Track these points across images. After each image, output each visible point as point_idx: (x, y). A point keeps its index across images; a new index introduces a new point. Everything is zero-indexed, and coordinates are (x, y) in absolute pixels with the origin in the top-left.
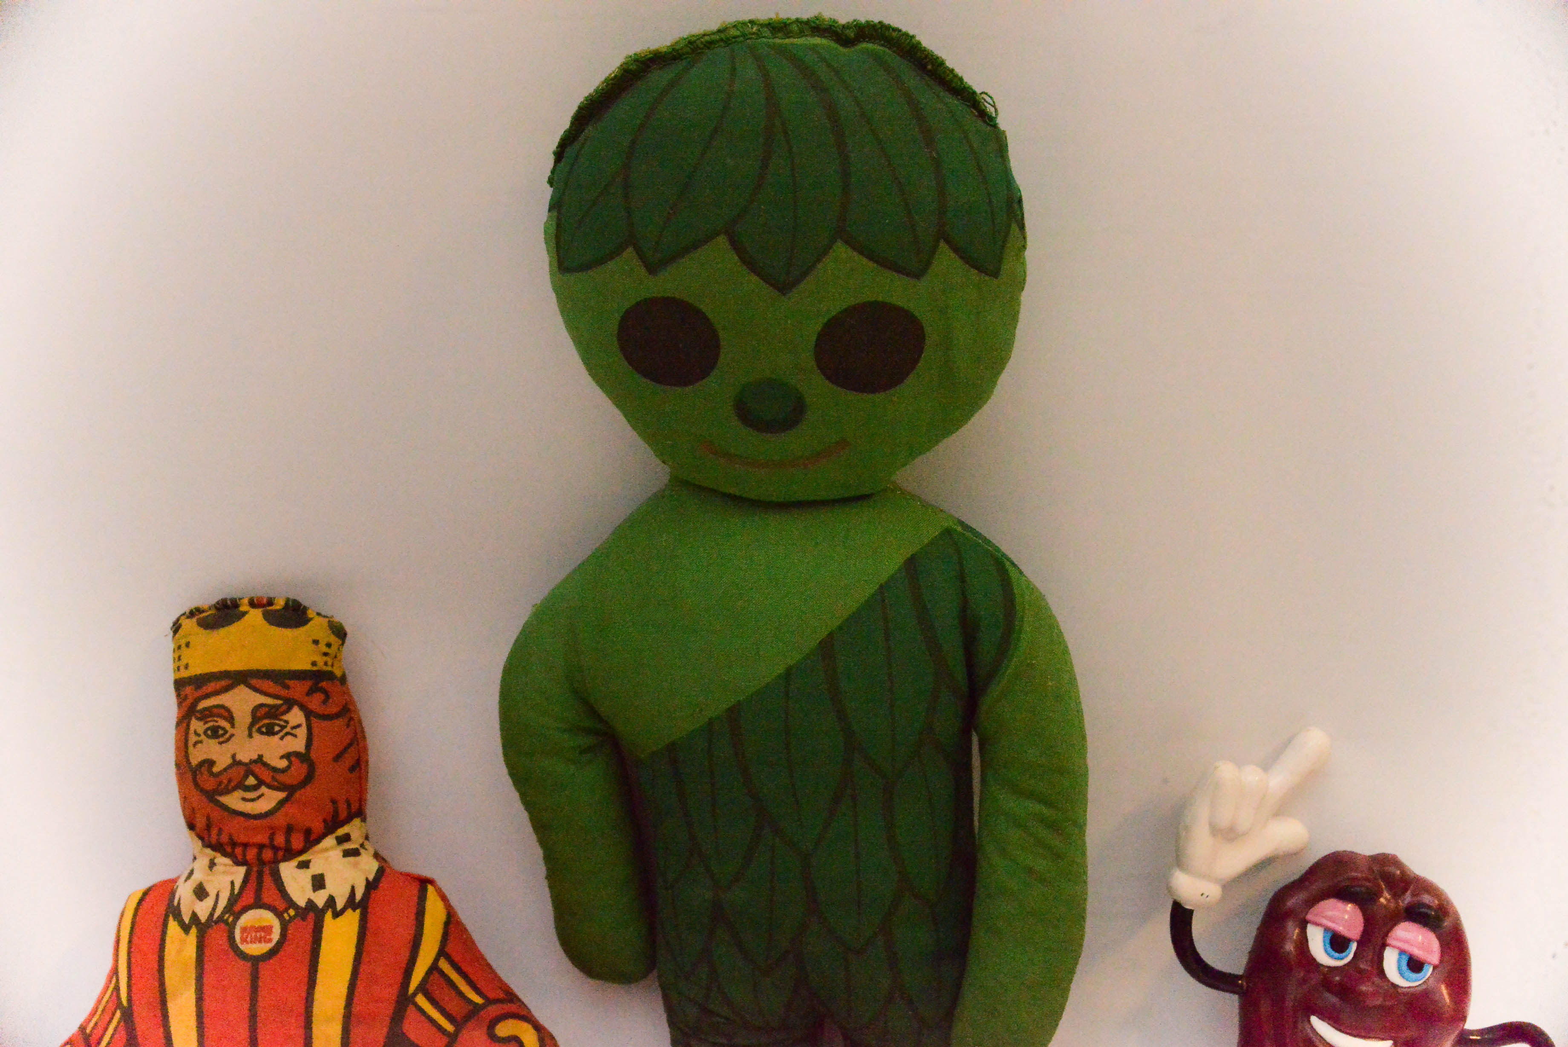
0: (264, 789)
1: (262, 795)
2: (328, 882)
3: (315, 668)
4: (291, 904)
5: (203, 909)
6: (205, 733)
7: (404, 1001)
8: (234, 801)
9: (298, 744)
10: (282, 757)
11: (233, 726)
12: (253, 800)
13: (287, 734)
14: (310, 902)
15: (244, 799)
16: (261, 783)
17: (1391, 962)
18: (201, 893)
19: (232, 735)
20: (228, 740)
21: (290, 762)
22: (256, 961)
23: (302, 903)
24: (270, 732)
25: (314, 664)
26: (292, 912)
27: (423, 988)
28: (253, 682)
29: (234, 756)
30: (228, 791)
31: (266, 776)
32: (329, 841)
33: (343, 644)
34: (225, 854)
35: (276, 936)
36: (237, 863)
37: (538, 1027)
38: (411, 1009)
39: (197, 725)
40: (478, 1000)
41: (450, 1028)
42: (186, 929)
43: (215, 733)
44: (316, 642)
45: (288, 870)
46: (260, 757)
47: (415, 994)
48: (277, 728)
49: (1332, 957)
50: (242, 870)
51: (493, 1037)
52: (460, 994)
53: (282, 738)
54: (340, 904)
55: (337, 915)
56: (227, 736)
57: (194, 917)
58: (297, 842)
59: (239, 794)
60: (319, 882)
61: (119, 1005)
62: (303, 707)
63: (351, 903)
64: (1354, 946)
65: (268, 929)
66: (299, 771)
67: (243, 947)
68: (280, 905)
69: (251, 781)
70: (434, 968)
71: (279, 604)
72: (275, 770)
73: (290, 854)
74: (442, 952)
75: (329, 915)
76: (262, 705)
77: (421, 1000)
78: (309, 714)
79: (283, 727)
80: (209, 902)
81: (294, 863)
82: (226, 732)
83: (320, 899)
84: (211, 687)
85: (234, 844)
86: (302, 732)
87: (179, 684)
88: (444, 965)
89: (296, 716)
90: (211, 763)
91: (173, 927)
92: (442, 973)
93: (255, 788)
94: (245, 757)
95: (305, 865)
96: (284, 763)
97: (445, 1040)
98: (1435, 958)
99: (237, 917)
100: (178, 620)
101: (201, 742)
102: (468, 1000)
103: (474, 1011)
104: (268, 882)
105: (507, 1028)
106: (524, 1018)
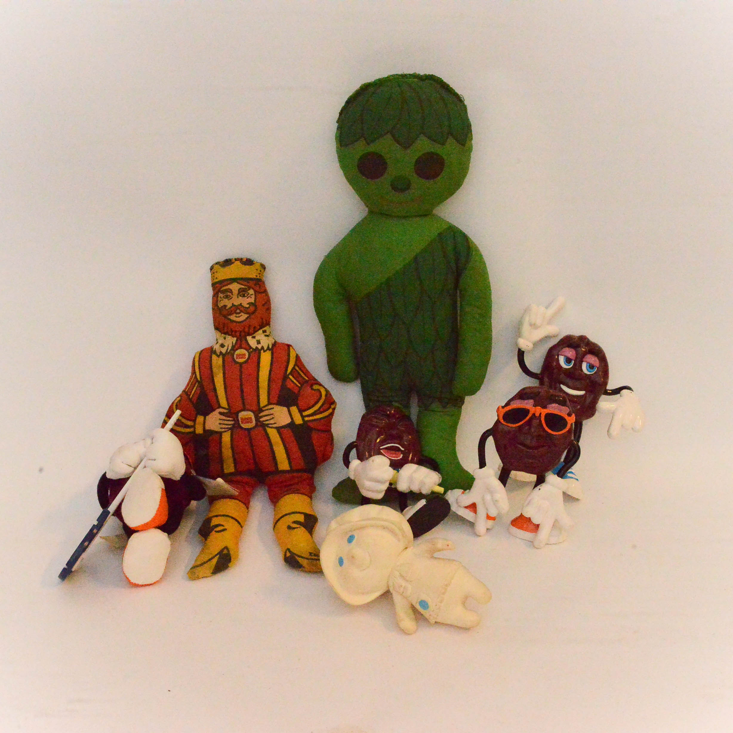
0: (242, 314)
1: (242, 315)
2: (261, 341)
3: (257, 278)
4: (251, 348)
5: (224, 350)
6: (224, 297)
7: (285, 377)
8: (233, 317)
9: (252, 300)
10: (247, 304)
11: (232, 294)
12: (239, 317)
13: (249, 297)
14: (257, 347)
15: (236, 317)
16: (241, 311)
17: (584, 366)
18: (222, 346)
19: (232, 297)
20: (231, 299)
21: (250, 305)
22: (241, 364)
23: (254, 348)
24: (244, 296)
25: (256, 276)
26: (251, 350)
27: (291, 373)
28: (238, 281)
29: (233, 304)
30: (231, 314)
31: (242, 309)
32: (260, 331)
33: (265, 270)
34: (229, 335)
35: (247, 356)
36: (233, 337)
37: (325, 388)
38: (288, 379)
39: (221, 295)
40: (307, 379)
41: (299, 385)
42: (218, 356)
43: (227, 297)
44: (257, 270)
45: (249, 338)
46: (241, 304)
47: (289, 375)
48: (246, 295)
49: (566, 365)
50: (235, 339)
51: (312, 389)
52: (302, 376)
53: (247, 298)
54: (265, 348)
55: (264, 351)
56: (231, 297)
57: (221, 353)
58: (251, 331)
59: (235, 315)
60: (259, 342)
61: (197, 381)
62: (253, 289)
63: (268, 348)
64: (573, 362)
65: (244, 355)
66: (252, 309)
67: (237, 360)
68: (247, 347)
69: (238, 311)
71: (245, 260)
72: (246, 308)
73: (249, 334)
74: (296, 365)
75: (262, 351)
76: (240, 288)
77: (291, 377)
78: (255, 291)
79: (248, 295)
80: (226, 348)
81: (251, 337)
82: (230, 296)
83: (259, 347)
84: (226, 283)
85: (232, 331)
86: (253, 297)
87: (213, 285)
88: (297, 368)
89: (251, 292)
90: (225, 306)
91: (214, 357)
92: (295, 369)
93: (239, 313)
94: (236, 303)
95: (254, 337)
96: (247, 306)
97: (298, 389)
98: (598, 365)
100: (213, 265)
101: (222, 300)
102: (304, 379)
103: (307, 382)
104: (244, 342)
105: (316, 387)
106: (320, 385)
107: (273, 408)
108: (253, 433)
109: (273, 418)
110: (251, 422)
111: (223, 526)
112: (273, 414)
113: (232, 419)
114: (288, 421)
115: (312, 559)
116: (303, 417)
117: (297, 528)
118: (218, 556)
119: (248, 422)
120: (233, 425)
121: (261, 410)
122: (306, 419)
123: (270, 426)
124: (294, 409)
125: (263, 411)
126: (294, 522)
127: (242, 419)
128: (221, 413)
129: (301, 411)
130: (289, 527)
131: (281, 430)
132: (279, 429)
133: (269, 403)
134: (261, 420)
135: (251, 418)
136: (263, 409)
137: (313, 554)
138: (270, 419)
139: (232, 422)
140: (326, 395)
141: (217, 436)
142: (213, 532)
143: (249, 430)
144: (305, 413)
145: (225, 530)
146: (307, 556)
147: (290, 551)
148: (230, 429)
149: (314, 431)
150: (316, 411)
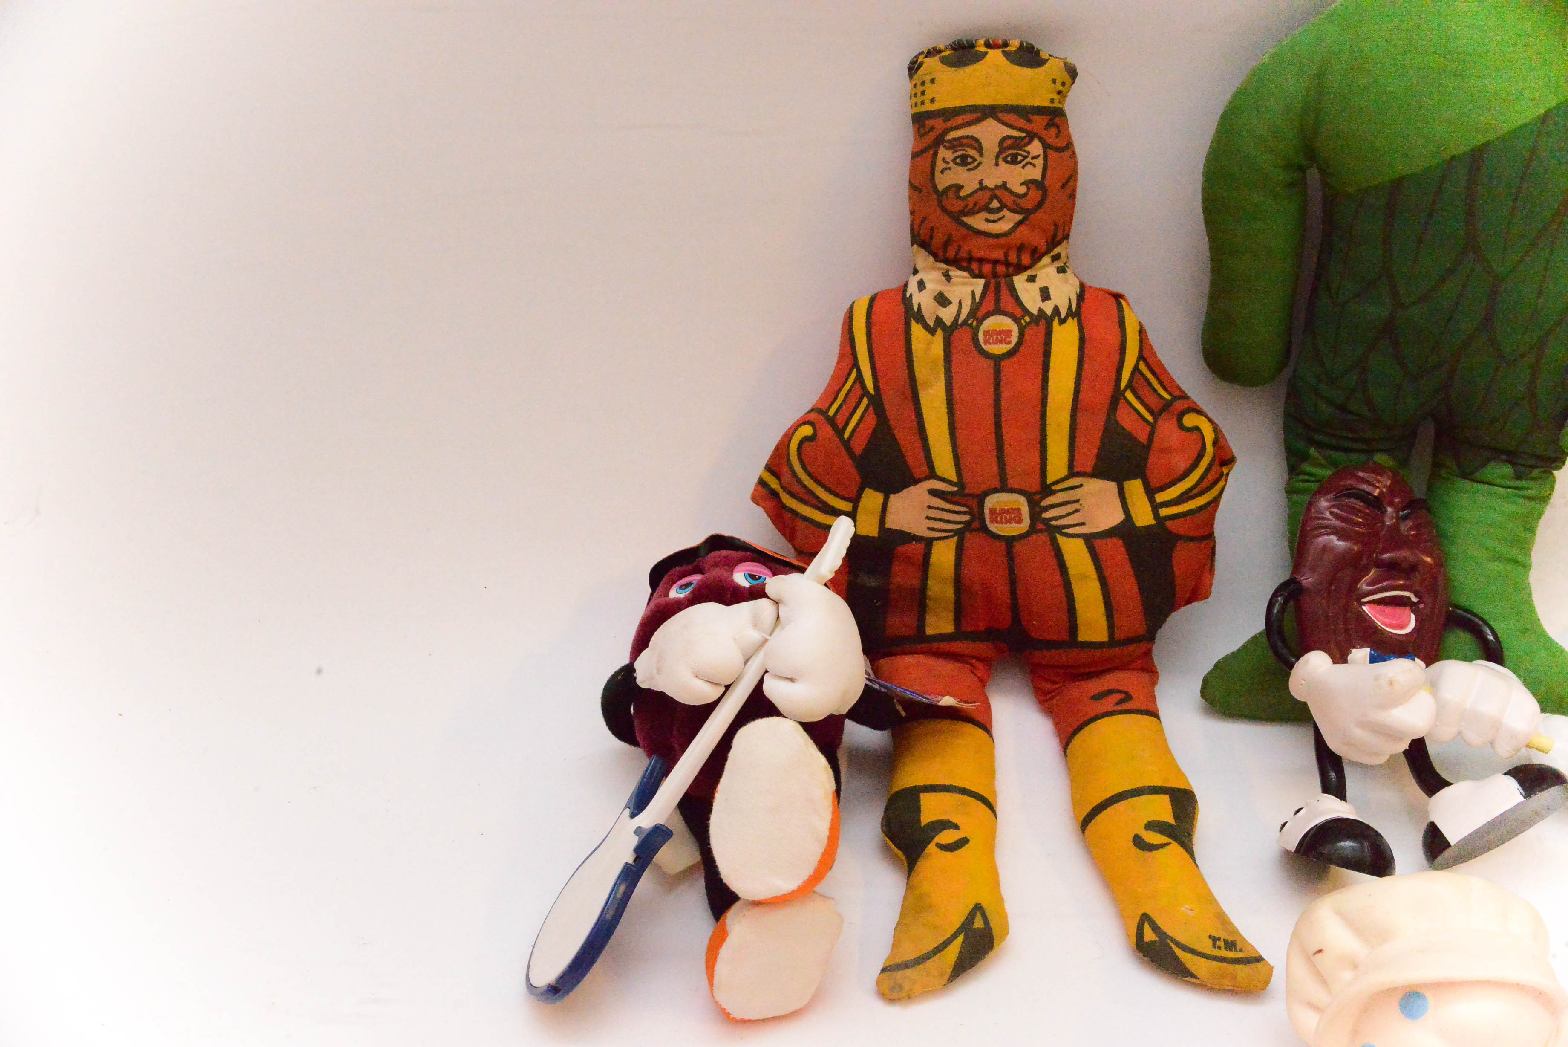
0: (1005, 212)
1: (1003, 217)
2: (1052, 292)
3: (1052, 105)
4: (1026, 312)
5: (947, 315)
6: (954, 161)
7: (1117, 397)
8: (978, 222)
9: (1035, 173)
10: (1022, 184)
11: (981, 155)
12: (994, 221)
13: (1028, 163)
14: (1041, 310)
15: (988, 221)
16: (1003, 206)
18: (942, 300)
19: (980, 164)
20: (976, 167)
21: (1029, 189)
22: (998, 360)
23: (1035, 312)
24: (1014, 161)
25: (1052, 101)
26: (1027, 319)
27: (1130, 386)
28: (1000, 115)
29: (981, 182)
30: (972, 212)
31: (1008, 200)
32: (1046, 260)
33: (1073, 83)
34: (961, 268)
35: (1015, 338)
36: (975, 276)
37: (1210, 421)
38: (1122, 401)
39: (944, 153)
40: (1167, 396)
41: (1150, 418)
42: (932, 331)
43: (963, 161)
44: (1054, 81)
45: (1019, 281)
46: (1005, 183)
47: (1125, 390)
48: (1020, 158)
50: (982, 282)
51: (1181, 426)
52: (1155, 391)
53: (1023, 167)
54: (1063, 313)
55: (1062, 321)
56: (976, 163)
57: (939, 321)
58: (1026, 259)
59: (985, 215)
60: (1045, 294)
61: (865, 393)
62: (1041, 140)
63: (1070, 314)
65: (1008, 333)
66: (1034, 197)
67: (986, 348)
68: (1018, 312)
69: (995, 204)
70: (1136, 369)
71: (1014, 45)
72: (1018, 196)
73: (1020, 269)
74: (1141, 357)
75: (1056, 322)
76: (1008, 137)
77: (1129, 395)
78: (1046, 146)
79: (1025, 157)
80: (952, 310)
81: (1024, 276)
82: (975, 160)
83: (1048, 308)
84: (960, 120)
85: (970, 259)
86: (1040, 162)
87: (917, 121)
88: (1142, 366)
89: (1035, 148)
90: (960, 187)
91: (917, 329)
92: (1142, 374)
93: (999, 210)
94: (990, 183)
95: (1032, 279)
96: (1022, 190)
97: (1148, 428)
99: (980, 322)
100: (917, 57)
101: (950, 168)
102: (1162, 397)
103: (1166, 406)
104: (1005, 293)
105: (1190, 420)
106: (1200, 412)
107: (1081, 485)
108: (1017, 547)
109: (1077, 511)
110: (1020, 521)
111: (956, 827)
112: (1078, 501)
113: (966, 509)
114: (1116, 517)
115: (1223, 960)
116: (1156, 507)
117: (1163, 846)
118: (961, 938)
119: (1008, 521)
120: (967, 524)
121: (1047, 490)
122: (1164, 512)
123: (1066, 531)
124: (1135, 487)
125: (1053, 493)
126: (1152, 826)
127: (993, 511)
128: (933, 492)
129: (1151, 492)
130: (1139, 842)
131: (1098, 543)
132: (1089, 540)
133: (1072, 474)
134: (1047, 515)
135: (1019, 510)
136: (1055, 488)
137: (1221, 944)
138: (1068, 514)
139: (966, 518)
140: (1215, 443)
141: (917, 548)
142: (931, 848)
143: (1009, 541)
144: (1160, 497)
145: (964, 842)
146: (1206, 947)
147: (1155, 928)
148: (956, 532)
149: (1180, 545)
150: (1190, 490)
